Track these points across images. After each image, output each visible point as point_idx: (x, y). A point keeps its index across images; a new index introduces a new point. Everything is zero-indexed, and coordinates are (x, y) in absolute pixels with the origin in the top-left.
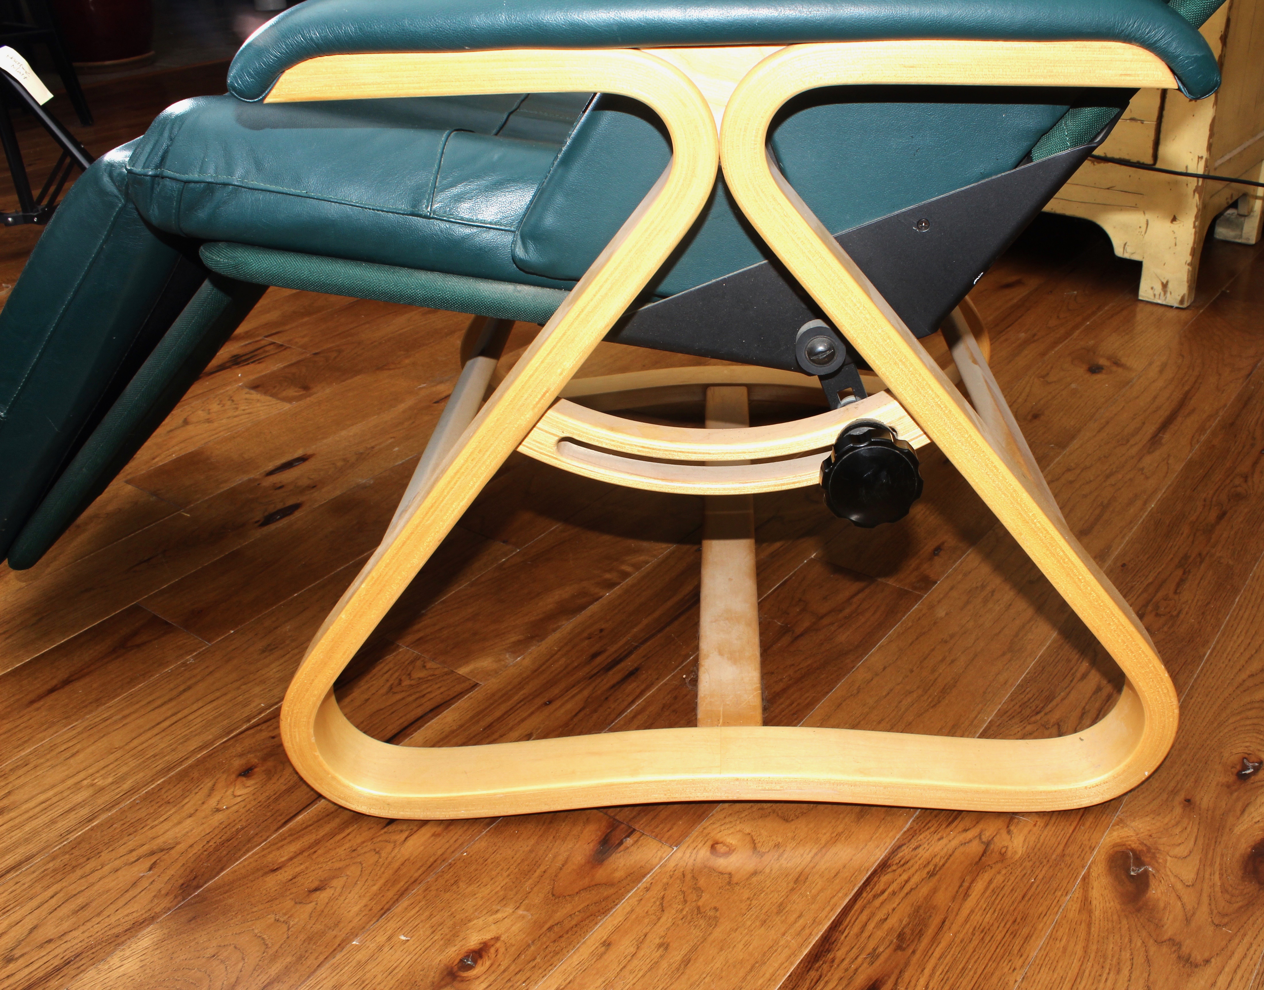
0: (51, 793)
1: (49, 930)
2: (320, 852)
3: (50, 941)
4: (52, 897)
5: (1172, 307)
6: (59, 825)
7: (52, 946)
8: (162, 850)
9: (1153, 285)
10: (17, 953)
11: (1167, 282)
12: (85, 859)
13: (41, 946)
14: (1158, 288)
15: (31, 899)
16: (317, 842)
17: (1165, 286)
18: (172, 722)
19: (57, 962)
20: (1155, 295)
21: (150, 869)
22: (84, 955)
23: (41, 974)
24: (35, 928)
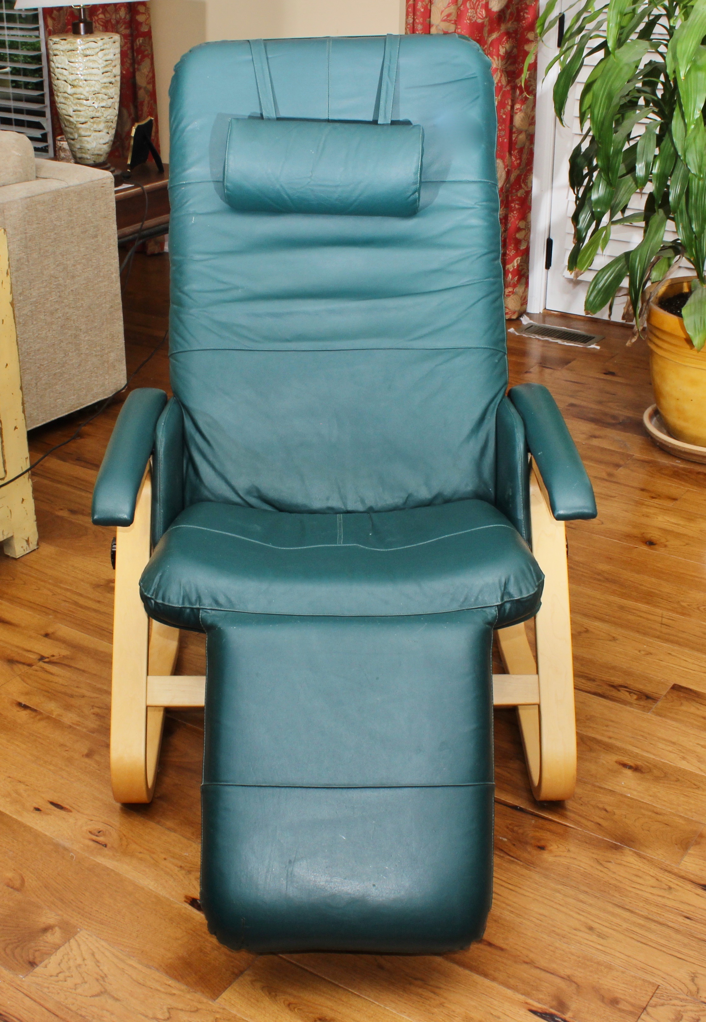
0: (572, 913)
1: (653, 882)
2: (585, 814)
3: (657, 880)
4: (635, 888)
5: (35, 550)
6: (591, 902)
7: (660, 878)
8: (598, 861)
9: (22, 545)
10: (666, 887)
11: (28, 538)
12: (610, 885)
13: (661, 881)
14: (25, 544)
15: (637, 894)
16: (580, 816)
17: (27, 541)
18: (508, 885)
19: (666, 873)
20: (24, 550)
21: (610, 862)
22: (660, 867)
23: (674, 876)
24: (653, 887)
